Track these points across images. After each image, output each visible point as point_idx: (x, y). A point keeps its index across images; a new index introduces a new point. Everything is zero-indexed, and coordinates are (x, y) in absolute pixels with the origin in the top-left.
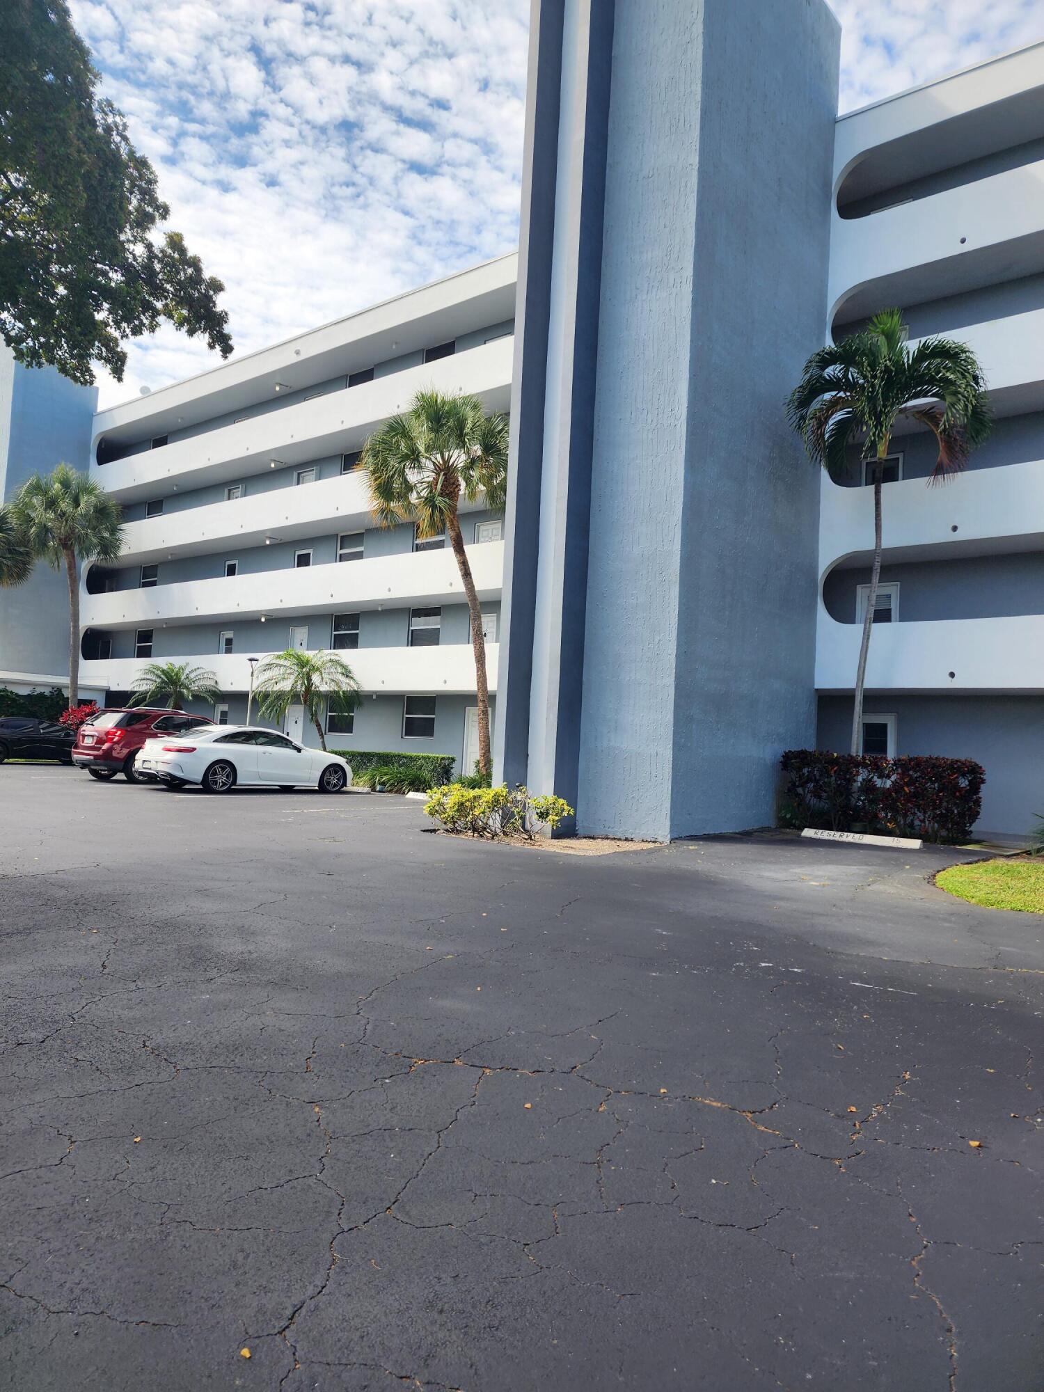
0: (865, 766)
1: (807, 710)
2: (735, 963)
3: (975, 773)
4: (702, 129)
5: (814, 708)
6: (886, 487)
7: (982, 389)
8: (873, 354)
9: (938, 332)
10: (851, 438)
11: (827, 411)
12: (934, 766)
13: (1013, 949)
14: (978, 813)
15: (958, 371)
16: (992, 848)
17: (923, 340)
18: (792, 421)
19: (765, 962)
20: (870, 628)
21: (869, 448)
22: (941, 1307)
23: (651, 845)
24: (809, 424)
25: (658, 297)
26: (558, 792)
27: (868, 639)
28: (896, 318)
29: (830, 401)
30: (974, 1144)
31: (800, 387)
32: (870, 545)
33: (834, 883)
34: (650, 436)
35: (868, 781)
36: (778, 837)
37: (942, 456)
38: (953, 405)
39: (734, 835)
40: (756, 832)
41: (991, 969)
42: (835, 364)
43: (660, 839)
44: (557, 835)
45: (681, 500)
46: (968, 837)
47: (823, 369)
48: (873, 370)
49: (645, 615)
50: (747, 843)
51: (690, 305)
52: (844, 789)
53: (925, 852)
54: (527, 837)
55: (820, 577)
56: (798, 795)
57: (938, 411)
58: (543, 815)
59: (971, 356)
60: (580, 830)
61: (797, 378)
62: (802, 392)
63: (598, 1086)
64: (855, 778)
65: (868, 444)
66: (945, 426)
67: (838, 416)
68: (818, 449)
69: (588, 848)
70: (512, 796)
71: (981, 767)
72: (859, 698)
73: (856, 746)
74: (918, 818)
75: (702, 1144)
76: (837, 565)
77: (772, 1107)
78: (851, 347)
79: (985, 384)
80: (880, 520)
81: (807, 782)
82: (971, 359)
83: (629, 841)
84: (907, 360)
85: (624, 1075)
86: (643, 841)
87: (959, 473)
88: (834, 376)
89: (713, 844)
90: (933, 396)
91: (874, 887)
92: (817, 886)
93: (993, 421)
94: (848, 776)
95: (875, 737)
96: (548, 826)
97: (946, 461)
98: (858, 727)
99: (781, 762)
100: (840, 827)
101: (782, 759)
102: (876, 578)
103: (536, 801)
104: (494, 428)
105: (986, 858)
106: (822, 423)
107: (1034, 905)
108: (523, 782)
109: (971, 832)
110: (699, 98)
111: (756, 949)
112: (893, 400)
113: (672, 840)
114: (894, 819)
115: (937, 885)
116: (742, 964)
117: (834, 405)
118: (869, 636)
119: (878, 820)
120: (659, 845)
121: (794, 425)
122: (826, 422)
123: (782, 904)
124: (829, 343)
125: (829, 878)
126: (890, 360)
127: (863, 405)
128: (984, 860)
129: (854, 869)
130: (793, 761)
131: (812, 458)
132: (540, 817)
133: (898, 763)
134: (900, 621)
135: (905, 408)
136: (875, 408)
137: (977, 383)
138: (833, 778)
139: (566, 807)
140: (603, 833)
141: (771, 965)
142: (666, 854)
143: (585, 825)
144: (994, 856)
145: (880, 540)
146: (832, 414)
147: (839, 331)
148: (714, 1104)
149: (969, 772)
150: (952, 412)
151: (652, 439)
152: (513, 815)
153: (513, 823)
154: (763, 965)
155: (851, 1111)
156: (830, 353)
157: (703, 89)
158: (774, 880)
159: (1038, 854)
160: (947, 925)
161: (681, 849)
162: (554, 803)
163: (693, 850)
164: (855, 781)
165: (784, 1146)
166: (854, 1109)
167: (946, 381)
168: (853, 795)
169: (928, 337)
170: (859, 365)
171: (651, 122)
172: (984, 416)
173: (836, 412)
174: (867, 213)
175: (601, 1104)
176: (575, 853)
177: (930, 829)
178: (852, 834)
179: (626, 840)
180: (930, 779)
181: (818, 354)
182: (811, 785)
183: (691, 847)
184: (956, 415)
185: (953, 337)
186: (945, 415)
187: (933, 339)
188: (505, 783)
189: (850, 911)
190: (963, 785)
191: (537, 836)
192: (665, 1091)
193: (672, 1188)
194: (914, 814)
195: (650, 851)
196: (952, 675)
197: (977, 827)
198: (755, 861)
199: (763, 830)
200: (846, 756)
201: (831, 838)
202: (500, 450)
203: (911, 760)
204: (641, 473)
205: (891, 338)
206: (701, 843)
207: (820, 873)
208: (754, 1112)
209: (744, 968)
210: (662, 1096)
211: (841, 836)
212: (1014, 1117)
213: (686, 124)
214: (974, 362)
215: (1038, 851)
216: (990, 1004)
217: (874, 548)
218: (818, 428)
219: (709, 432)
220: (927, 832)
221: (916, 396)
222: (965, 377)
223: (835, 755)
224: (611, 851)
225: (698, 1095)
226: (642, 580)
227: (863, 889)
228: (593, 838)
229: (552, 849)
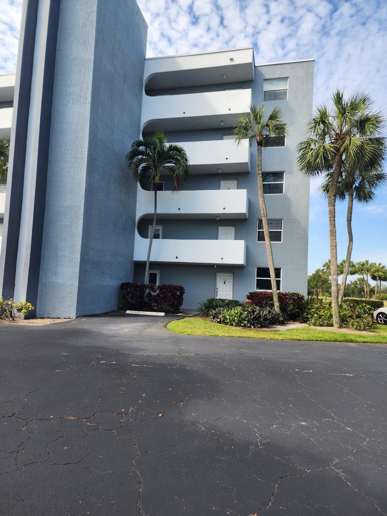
0: (148, 288)
1: (130, 268)
2: (91, 363)
3: (182, 289)
4: (95, 47)
5: (133, 268)
6: (158, 192)
7: (188, 164)
8: (155, 145)
9: (175, 142)
10: (147, 174)
11: (139, 162)
12: (170, 288)
13: (185, 348)
14: (182, 303)
15: (181, 156)
16: (186, 314)
17: (171, 144)
18: (127, 163)
19: (103, 361)
20: (152, 240)
21: (153, 178)
22: (139, 475)
23: (68, 320)
24: (133, 166)
25: (76, 107)
26: (28, 301)
27: (151, 244)
28: (162, 134)
29: (140, 159)
30: (160, 415)
31: (130, 152)
32: (152, 211)
33: (134, 329)
34: (73, 160)
35: (149, 293)
36: (117, 314)
37: (176, 184)
38: (179, 168)
39: (100, 314)
40: (110, 312)
41: (177, 355)
42: (142, 146)
43: (72, 317)
44: (26, 318)
45: (84, 187)
46: (179, 311)
47: (138, 147)
48: (155, 151)
49: (69, 229)
50: (105, 317)
51: (90, 113)
52: (141, 296)
53: (165, 317)
54: (12, 319)
55: (136, 221)
56: (125, 298)
57: (174, 169)
58: (20, 310)
59: (185, 152)
60: (38, 316)
61: (129, 149)
62: (131, 154)
63: (23, 420)
64: (145, 292)
65: (152, 177)
66: (176, 174)
67: (143, 165)
68: (136, 175)
69: (40, 322)
70: (5, 302)
71: (184, 288)
72: (148, 264)
73: (146, 281)
74: (164, 305)
75: (64, 435)
76: (142, 218)
77: (94, 415)
78: (148, 141)
79: (189, 162)
80: (156, 203)
81: (129, 294)
82: (185, 153)
83: (59, 318)
84: (166, 150)
85: (36, 413)
86: (64, 318)
87: (180, 191)
88: (142, 151)
89: (93, 318)
90: (173, 163)
91: (147, 330)
92: (127, 331)
93: (191, 175)
94: (143, 292)
95: (153, 278)
96: (22, 314)
97: (177, 186)
98: (147, 275)
99: (120, 287)
100: (139, 309)
101: (120, 286)
102: (154, 223)
103: (17, 304)
104: (4, 145)
105: (183, 317)
106: (137, 166)
107: (194, 332)
108: (12, 296)
109: (180, 309)
110: (94, 34)
111: (100, 356)
112: (161, 162)
113: (77, 317)
114: (157, 306)
115: (167, 328)
116: (94, 363)
117: (142, 161)
118: (152, 243)
119: (152, 306)
120: (71, 319)
121: (128, 165)
122: (139, 166)
123: (114, 339)
124: (141, 138)
125: (133, 328)
126: (160, 148)
127: (151, 162)
128: (183, 318)
129: (141, 324)
130: (124, 286)
131: (134, 178)
132: (18, 311)
133: (159, 287)
134: (162, 239)
135: (165, 166)
136: (155, 164)
137: (187, 162)
138: (138, 292)
139: (31, 306)
140: (48, 316)
141: (105, 362)
142: (73, 323)
143: (40, 313)
144: (186, 317)
145: (156, 210)
146: (141, 164)
147: (145, 134)
148: (72, 418)
149: (180, 290)
150: (179, 170)
151: (73, 161)
152: (5, 310)
153: (5, 314)
154: (102, 362)
155: (122, 411)
156: (141, 142)
157: (96, 32)
158: (112, 330)
159: (198, 316)
160: (167, 341)
161: (79, 321)
162: (25, 305)
163: (84, 321)
164: (145, 293)
165: (96, 429)
166: (123, 410)
167: (177, 159)
168: (144, 298)
169: (172, 143)
170: (150, 148)
171: (75, 38)
172: (188, 173)
173: (142, 163)
174: (155, 96)
175: (23, 427)
176: (34, 325)
177: (168, 309)
178: (143, 312)
179: (58, 318)
180: (169, 292)
181: (136, 141)
182: (130, 295)
183: (83, 320)
184: (180, 171)
185: (180, 145)
186: (177, 171)
187: (174, 144)
188: (2, 297)
189: (137, 339)
190: (178, 294)
191: (17, 319)
192: (52, 417)
193: (48, 454)
194: (163, 304)
195: (67, 322)
196: (177, 258)
197: (182, 307)
198: (107, 323)
199: (112, 312)
200: (142, 284)
201: (136, 313)
202: (7, 155)
203: (163, 286)
204: (68, 174)
205: (161, 142)
206: (88, 318)
207: (129, 326)
208: (87, 418)
209: (94, 364)
210: (51, 419)
211: (139, 312)
212: (175, 404)
213: (89, 43)
214: (185, 155)
215: (198, 314)
216: (174, 367)
217: (154, 213)
218: (136, 168)
219: (96, 162)
220: (167, 310)
221: (168, 162)
222: (183, 159)
223: (139, 284)
224: (50, 323)
225: (66, 416)
226: (68, 216)
227: (143, 331)
228: (43, 318)
229: (23, 324)
